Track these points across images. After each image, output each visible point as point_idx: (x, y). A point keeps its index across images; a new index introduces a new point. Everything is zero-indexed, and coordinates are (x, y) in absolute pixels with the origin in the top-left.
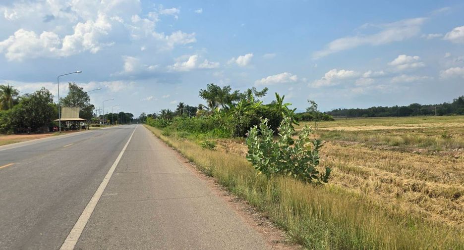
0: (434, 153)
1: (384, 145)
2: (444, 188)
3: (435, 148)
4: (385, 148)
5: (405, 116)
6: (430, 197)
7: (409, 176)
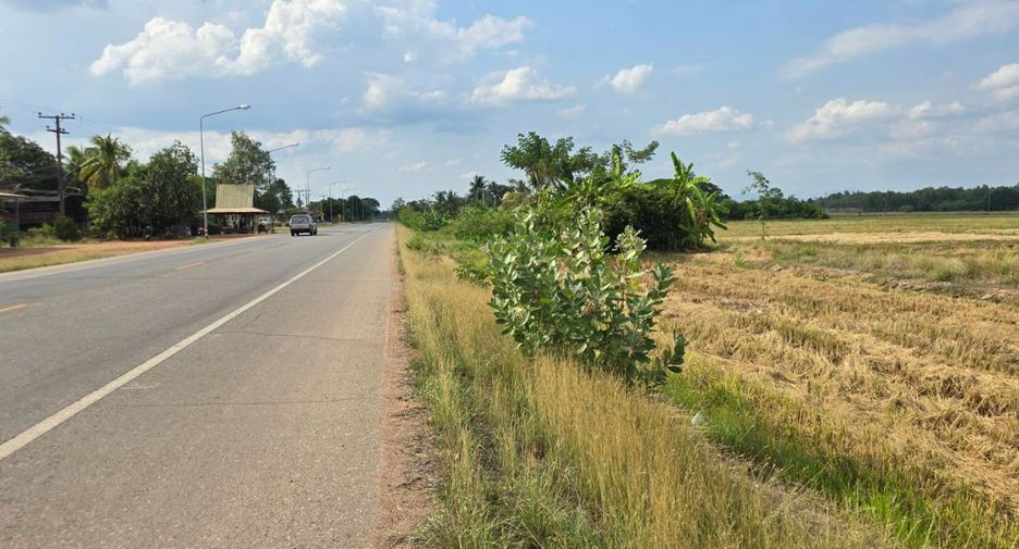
1: (917, 277)
4: (917, 286)
5: (1004, 209)
6: (983, 411)
7: (943, 358)
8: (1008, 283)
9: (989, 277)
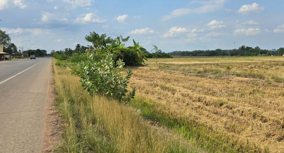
0: (219, 78)
1: (193, 72)
2: (215, 100)
3: (220, 75)
4: (193, 75)
5: (213, 56)
6: (207, 105)
7: (198, 92)
8: (213, 74)
9: (209, 72)
